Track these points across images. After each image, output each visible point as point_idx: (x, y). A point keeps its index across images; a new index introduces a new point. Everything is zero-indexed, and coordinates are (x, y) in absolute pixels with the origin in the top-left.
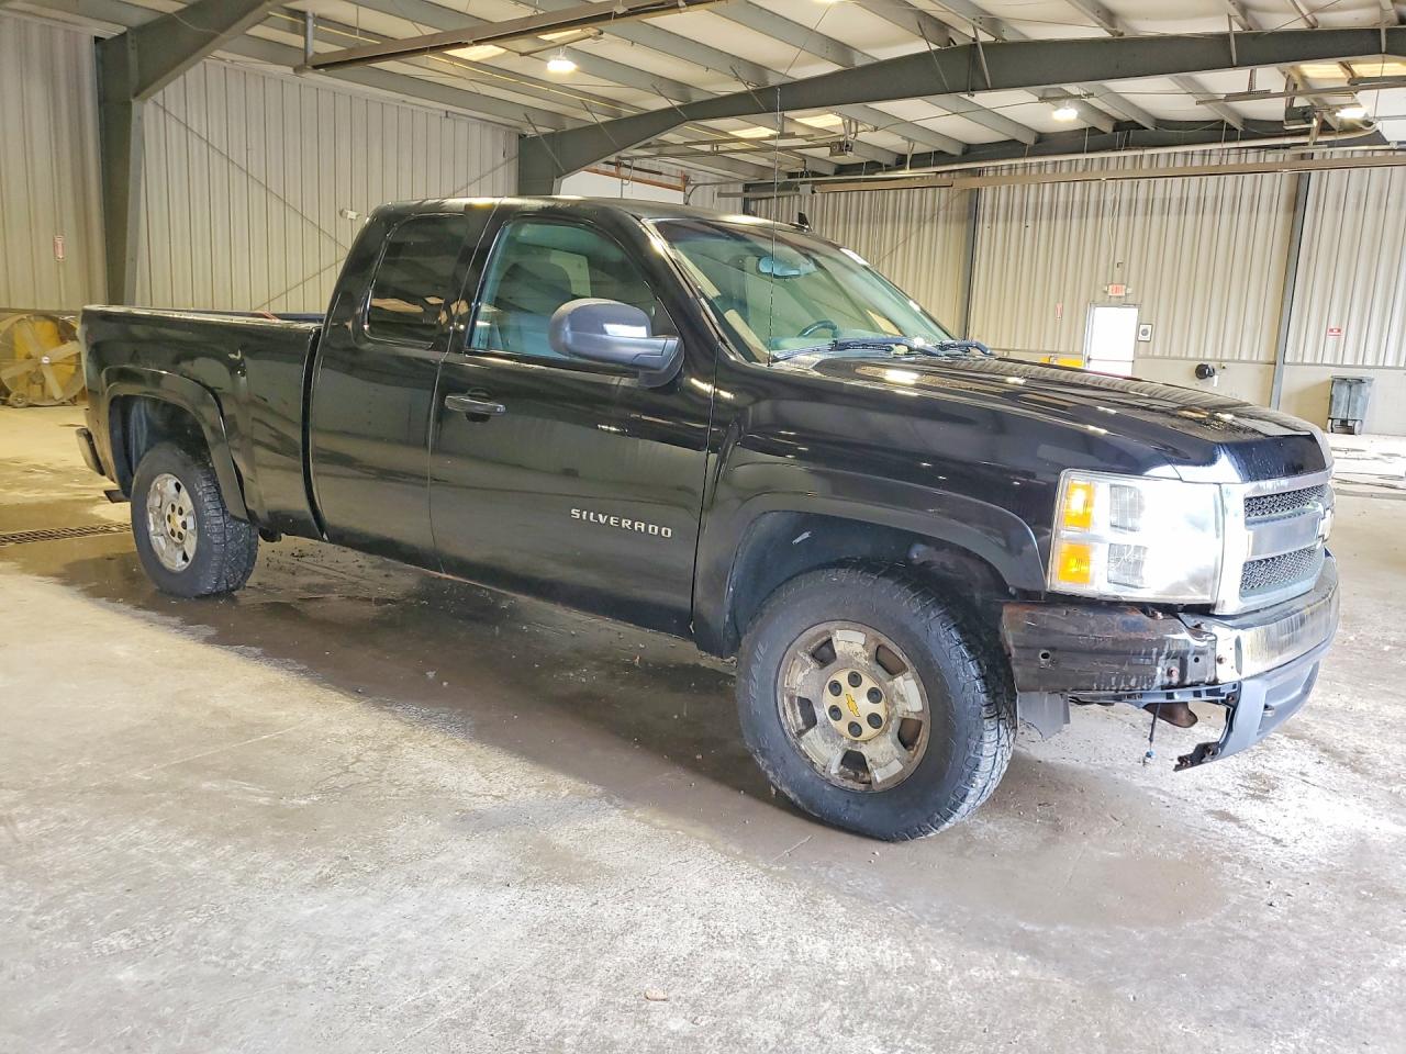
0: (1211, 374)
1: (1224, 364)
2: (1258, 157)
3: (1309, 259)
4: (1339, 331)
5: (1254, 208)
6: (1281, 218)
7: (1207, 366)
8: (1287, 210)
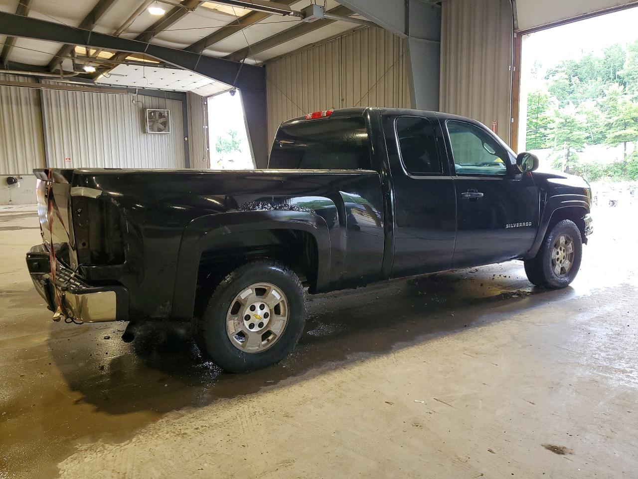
0: (16, 181)
1: (21, 176)
2: (15, 79)
3: (50, 128)
4: (70, 159)
5: (19, 103)
6: (33, 109)
7: (13, 178)
8: (35, 105)
